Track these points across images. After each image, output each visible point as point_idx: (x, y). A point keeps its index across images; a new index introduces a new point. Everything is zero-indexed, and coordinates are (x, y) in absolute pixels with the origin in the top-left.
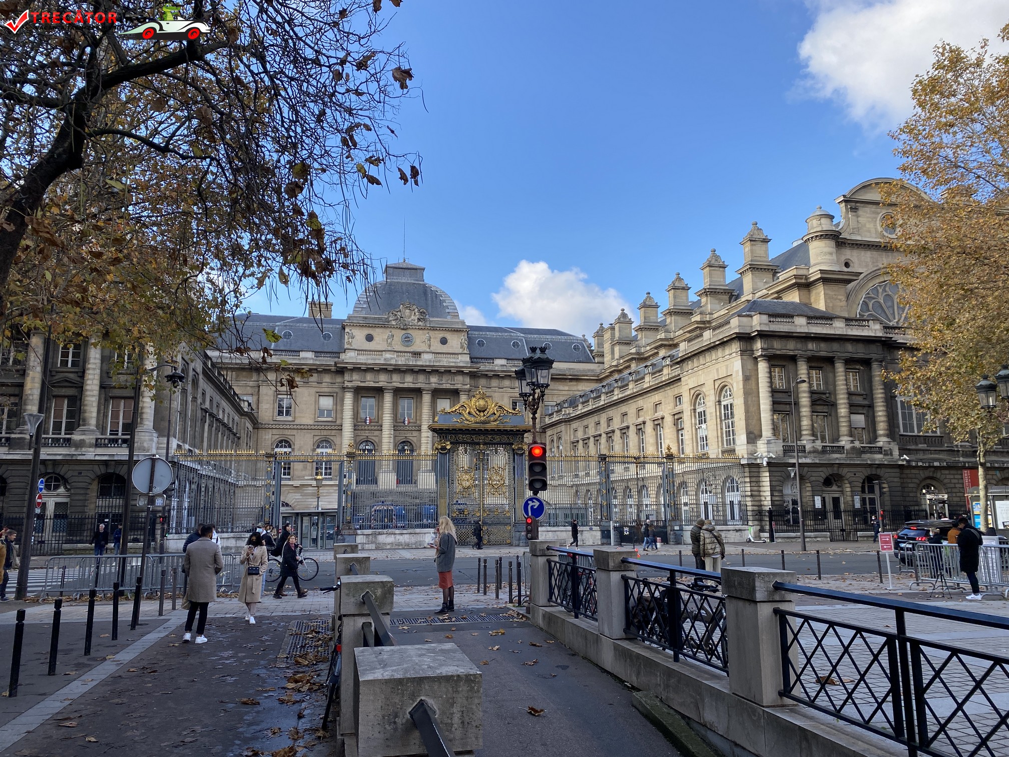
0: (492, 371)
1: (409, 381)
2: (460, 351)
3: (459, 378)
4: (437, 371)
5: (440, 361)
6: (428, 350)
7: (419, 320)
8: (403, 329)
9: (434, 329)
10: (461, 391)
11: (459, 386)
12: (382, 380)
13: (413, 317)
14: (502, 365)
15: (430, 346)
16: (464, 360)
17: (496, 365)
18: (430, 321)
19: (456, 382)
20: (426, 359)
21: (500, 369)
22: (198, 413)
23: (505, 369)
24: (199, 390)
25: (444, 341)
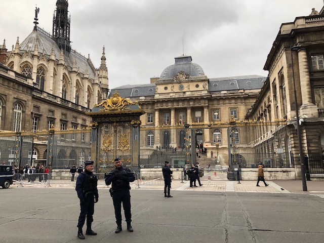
0: (219, 96)
1: (181, 105)
2: (203, 89)
3: (203, 101)
4: (193, 99)
6: (189, 90)
7: (186, 78)
8: (179, 83)
9: (192, 81)
10: (204, 107)
11: (203, 105)
12: (170, 106)
13: (183, 77)
16: (204, 93)
17: (222, 94)
18: (191, 78)
19: (202, 103)
20: (188, 94)
21: (224, 95)
22: (28, 118)
23: (226, 95)
24: (27, 108)
25: (197, 86)
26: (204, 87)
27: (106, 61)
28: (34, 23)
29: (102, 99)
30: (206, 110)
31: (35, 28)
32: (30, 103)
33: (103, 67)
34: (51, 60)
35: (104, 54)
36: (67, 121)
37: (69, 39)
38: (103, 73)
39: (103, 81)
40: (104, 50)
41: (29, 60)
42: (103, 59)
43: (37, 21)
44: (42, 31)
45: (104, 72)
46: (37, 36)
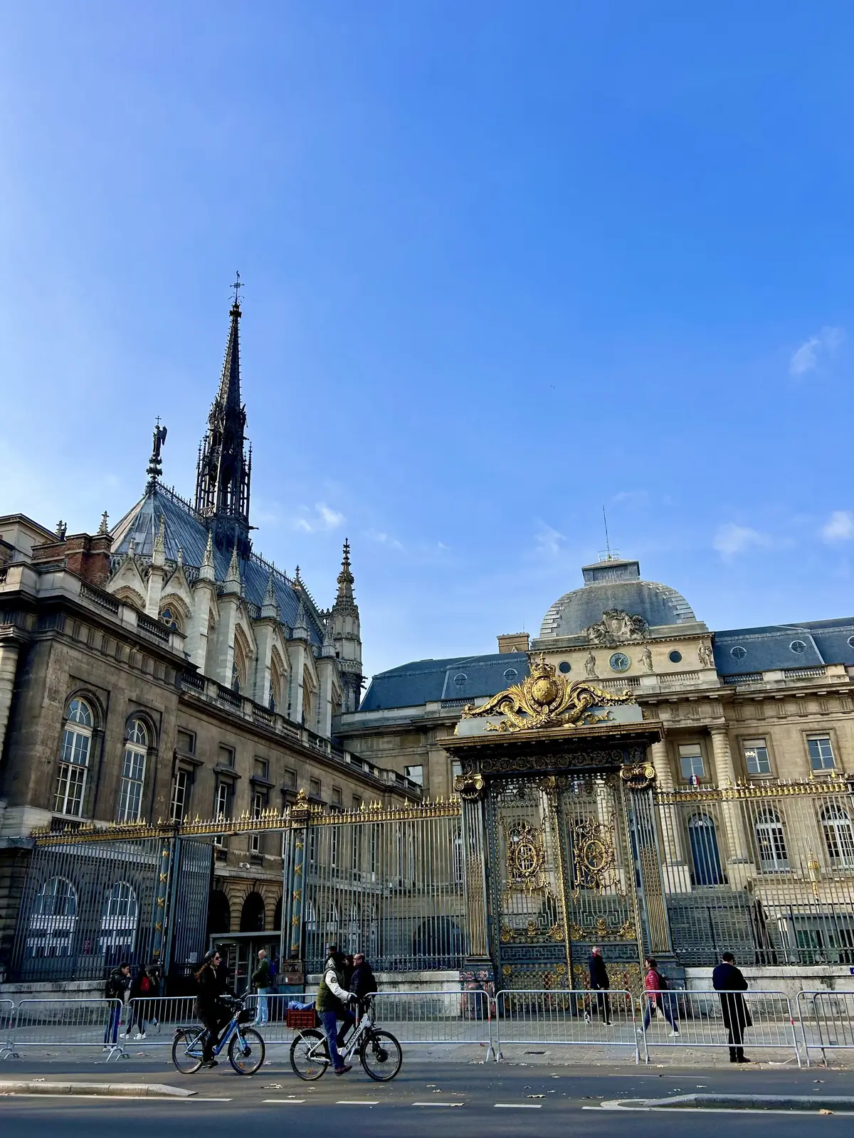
0: (760, 692)
2: (701, 666)
3: (705, 710)
4: (667, 702)
5: (669, 687)
6: (649, 672)
7: (632, 632)
8: (610, 648)
9: (656, 641)
10: (712, 729)
11: (707, 722)
13: (623, 629)
14: (777, 682)
15: (651, 666)
16: (707, 680)
17: (768, 682)
18: (650, 632)
19: (702, 716)
20: (648, 686)
21: (775, 686)
22: (164, 774)
23: (783, 686)
24: (163, 736)
25: (675, 657)
26: (702, 660)
27: (353, 586)
28: (150, 471)
29: (343, 710)
30: (718, 740)
31: (152, 489)
32: (173, 719)
33: (346, 606)
34: (203, 580)
35: (347, 564)
36: (270, 787)
37: (246, 519)
38: (347, 627)
39: (347, 649)
40: (346, 552)
41: (137, 584)
42: (347, 579)
43: (159, 467)
44: (169, 496)
45: (349, 620)
46: (156, 509)
